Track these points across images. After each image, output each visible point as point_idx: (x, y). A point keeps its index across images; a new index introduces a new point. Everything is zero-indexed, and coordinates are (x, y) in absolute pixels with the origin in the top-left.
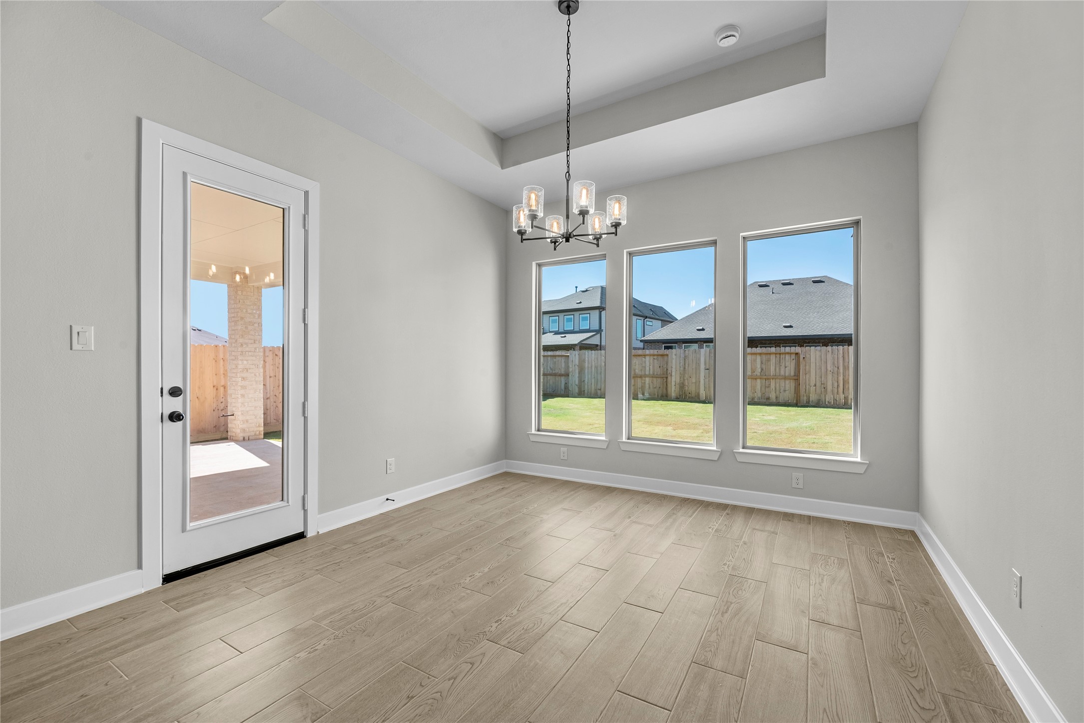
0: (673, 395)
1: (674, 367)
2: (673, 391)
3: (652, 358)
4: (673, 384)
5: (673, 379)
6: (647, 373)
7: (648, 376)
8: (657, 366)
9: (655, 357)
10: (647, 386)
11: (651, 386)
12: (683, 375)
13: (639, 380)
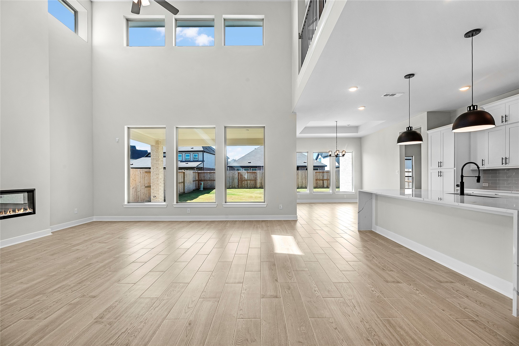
0: (258, 186)
1: (258, 177)
2: (258, 185)
3: (250, 173)
4: (258, 183)
5: (258, 181)
6: (249, 179)
7: (249, 180)
8: (252, 177)
9: (252, 173)
10: (249, 184)
11: (250, 184)
12: (261, 180)
13: (246, 182)
